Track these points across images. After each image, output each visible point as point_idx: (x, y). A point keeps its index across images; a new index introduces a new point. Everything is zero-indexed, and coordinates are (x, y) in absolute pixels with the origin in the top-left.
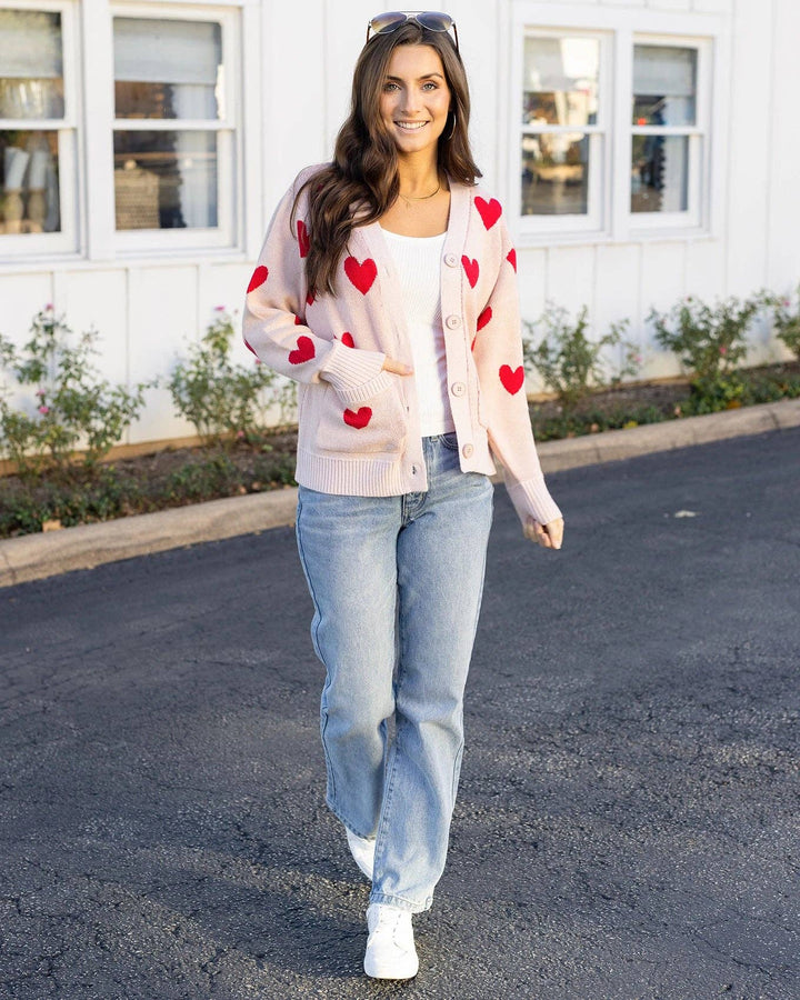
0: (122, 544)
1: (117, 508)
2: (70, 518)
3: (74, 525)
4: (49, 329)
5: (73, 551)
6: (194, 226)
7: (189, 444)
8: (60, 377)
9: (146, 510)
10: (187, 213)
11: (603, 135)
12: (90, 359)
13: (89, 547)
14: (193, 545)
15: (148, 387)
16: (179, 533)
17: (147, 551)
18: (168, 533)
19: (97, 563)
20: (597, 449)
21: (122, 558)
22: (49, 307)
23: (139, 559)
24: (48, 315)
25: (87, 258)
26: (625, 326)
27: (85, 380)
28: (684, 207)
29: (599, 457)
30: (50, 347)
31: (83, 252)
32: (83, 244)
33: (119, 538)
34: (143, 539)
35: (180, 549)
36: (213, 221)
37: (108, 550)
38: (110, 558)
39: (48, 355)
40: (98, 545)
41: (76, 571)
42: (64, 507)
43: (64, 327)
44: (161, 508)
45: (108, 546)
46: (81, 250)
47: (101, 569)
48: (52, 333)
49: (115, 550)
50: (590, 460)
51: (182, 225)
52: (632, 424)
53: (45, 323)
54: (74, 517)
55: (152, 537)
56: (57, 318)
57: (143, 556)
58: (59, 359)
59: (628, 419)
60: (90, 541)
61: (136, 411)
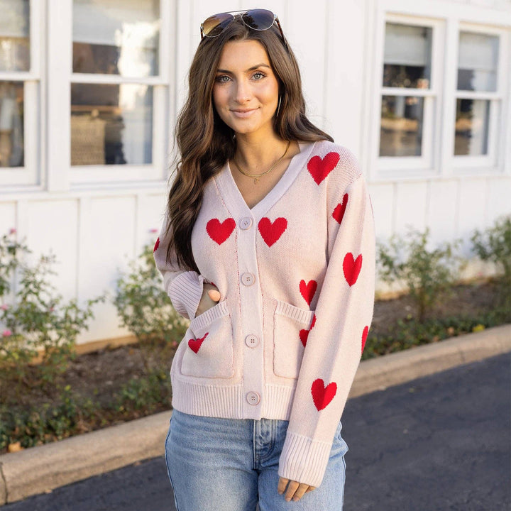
0: (77, 466)
1: (73, 424)
2: (29, 439)
3: (33, 446)
4: (12, 250)
5: (32, 476)
6: (132, 163)
7: (125, 342)
8: (21, 293)
9: (98, 427)
10: (127, 151)
11: (435, 98)
12: (48, 278)
13: (47, 471)
14: (143, 462)
15: (96, 301)
16: (129, 451)
17: (100, 471)
18: (119, 452)
19: (54, 487)
20: (461, 353)
21: (77, 479)
22: (12, 231)
23: (93, 479)
24: (12, 238)
25: (46, 189)
26: (459, 245)
27: (43, 296)
28: (485, 151)
29: (463, 359)
30: (13, 265)
31: (43, 184)
32: (43, 177)
33: (76, 460)
34: (96, 459)
35: (131, 466)
36: (148, 159)
37: (65, 473)
38: (67, 480)
39: (11, 272)
40: (55, 469)
41: (34, 497)
42: (23, 427)
43: (25, 248)
44: (111, 423)
45: (65, 469)
46: (41, 182)
47: (58, 492)
48: (14, 254)
49: (71, 472)
50: (456, 362)
51: (123, 162)
52: (480, 328)
53: (9, 245)
54: (33, 437)
55: (104, 457)
56: (19, 242)
57: (96, 476)
58: (20, 277)
59: (475, 324)
60: (48, 465)
61: (86, 322)
